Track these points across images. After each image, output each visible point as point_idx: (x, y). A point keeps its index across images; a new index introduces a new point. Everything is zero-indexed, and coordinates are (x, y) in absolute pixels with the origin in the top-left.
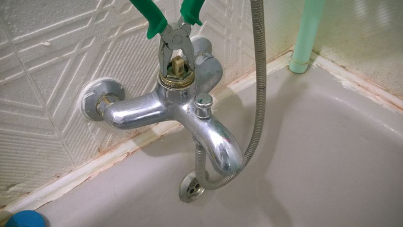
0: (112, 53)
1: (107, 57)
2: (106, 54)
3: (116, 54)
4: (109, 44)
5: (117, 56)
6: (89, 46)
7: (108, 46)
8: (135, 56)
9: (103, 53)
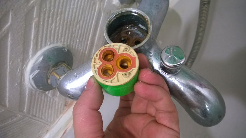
0: (42, 20)
1: (38, 26)
2: (34, 24)
3: (46, 19)
4: (33, 11)
5: (48, 20)
6: (9, 24)
7: (33, 14)
8: (69, 11)
9: (31, 24)
